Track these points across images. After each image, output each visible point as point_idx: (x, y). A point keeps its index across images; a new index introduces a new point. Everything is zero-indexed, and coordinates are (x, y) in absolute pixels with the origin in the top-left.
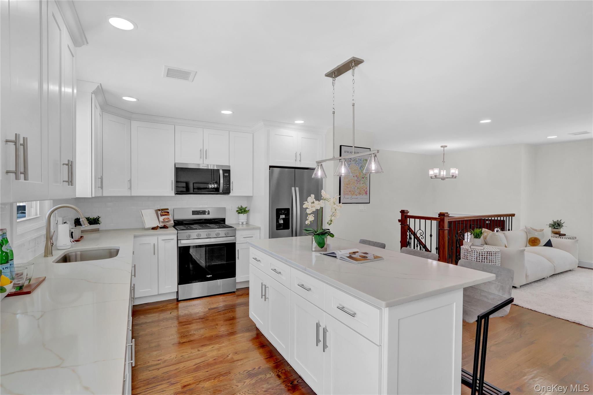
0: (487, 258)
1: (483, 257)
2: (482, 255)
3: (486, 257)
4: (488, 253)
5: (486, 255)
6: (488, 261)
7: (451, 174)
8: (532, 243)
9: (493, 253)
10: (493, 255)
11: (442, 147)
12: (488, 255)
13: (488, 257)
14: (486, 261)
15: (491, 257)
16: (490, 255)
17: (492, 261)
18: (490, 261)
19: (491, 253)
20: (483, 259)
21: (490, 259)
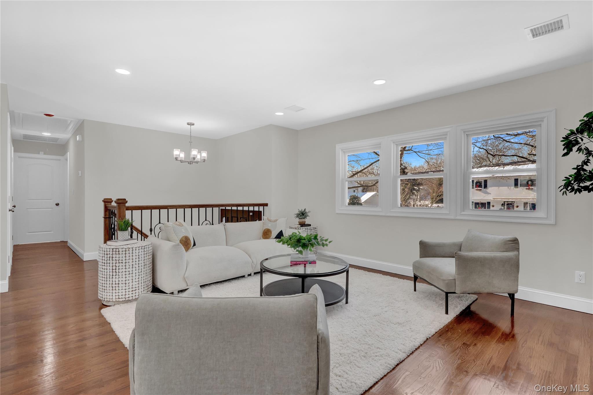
0: (112, 258)
1: (108, 256)
2: (107, 254)
3: (111, 256)
4: (114, 250)
5: (111, 253)
6: (114, 262)
7: (192, 156)
8: (265, 235)
9: (120, 250)
10: (121, 253)
11: (188, 124)
12: (114, 253)
13: (114, 256)
14: (111, 262)
15: (117, 256)
16: (117, 253)
17: (120, 261)
18: (117, 262)
19: (117, 250)
20: (108, 259)
21: (117, 259)
